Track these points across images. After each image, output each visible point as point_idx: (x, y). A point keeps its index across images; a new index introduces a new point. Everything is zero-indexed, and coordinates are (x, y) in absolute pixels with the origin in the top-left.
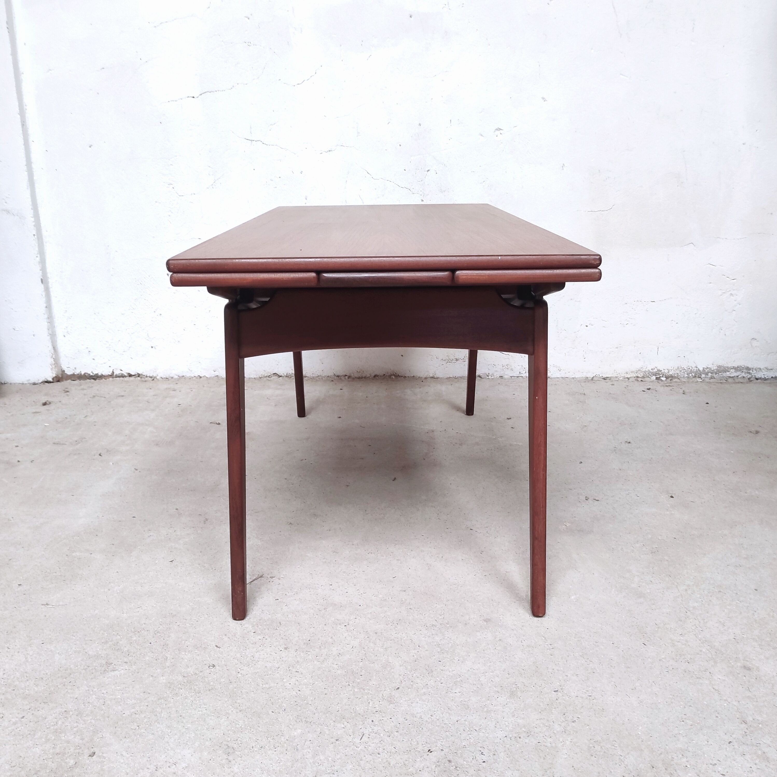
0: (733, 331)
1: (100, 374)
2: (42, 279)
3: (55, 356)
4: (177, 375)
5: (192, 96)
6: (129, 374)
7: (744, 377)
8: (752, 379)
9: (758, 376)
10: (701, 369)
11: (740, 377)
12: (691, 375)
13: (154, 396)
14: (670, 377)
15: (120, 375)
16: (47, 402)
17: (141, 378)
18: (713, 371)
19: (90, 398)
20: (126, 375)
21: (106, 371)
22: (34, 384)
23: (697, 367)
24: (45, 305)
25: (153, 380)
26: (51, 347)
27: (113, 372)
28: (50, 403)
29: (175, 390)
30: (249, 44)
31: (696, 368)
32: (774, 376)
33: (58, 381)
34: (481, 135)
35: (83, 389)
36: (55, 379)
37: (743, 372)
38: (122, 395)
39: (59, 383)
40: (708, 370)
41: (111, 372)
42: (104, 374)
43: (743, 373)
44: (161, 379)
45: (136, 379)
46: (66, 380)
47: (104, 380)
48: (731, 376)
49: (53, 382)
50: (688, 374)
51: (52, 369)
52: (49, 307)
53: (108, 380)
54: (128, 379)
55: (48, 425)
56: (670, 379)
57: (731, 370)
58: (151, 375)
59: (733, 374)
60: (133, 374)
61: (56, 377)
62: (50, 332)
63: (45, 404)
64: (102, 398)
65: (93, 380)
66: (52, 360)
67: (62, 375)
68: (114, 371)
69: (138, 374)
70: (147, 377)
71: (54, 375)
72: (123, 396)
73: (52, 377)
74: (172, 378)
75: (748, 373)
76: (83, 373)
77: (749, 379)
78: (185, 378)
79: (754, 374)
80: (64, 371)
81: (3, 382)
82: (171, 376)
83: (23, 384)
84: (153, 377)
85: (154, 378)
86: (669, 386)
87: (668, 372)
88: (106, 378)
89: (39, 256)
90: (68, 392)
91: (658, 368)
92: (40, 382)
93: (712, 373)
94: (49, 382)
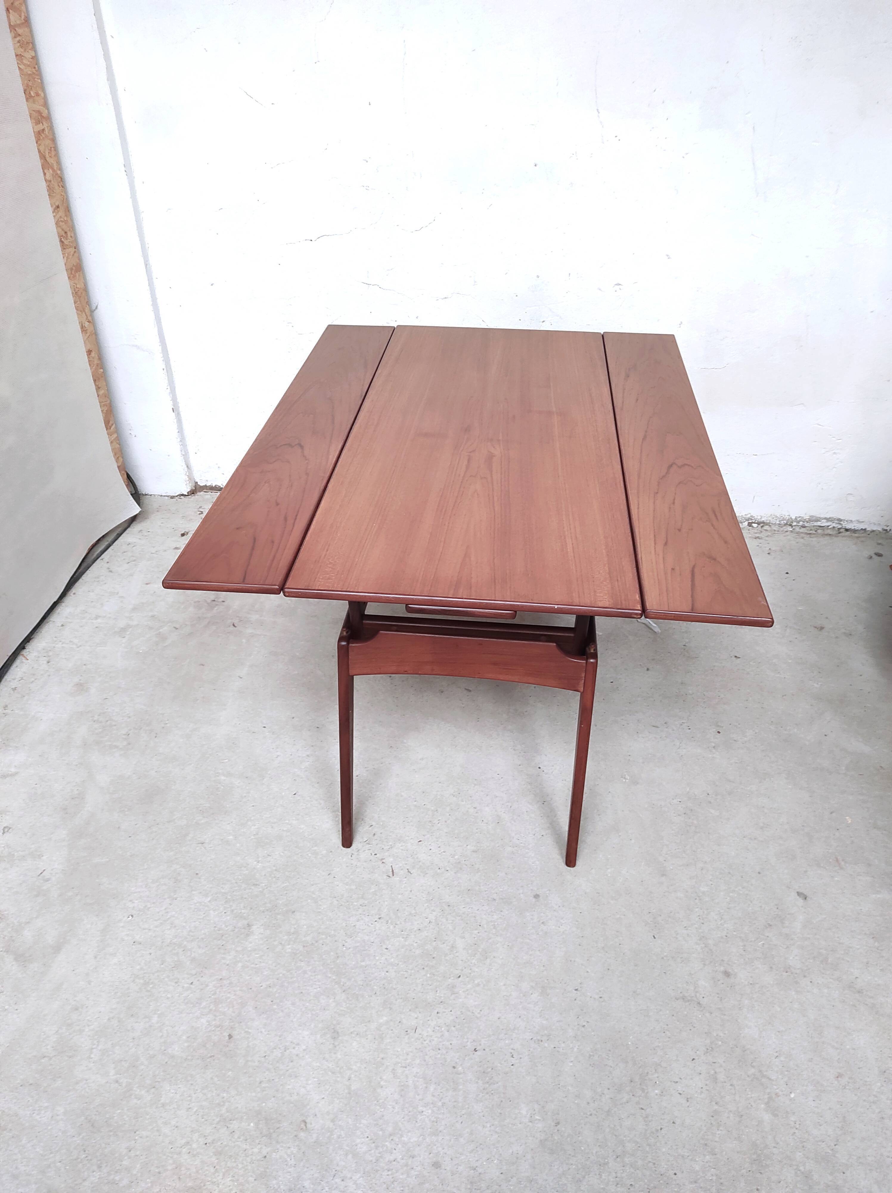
0: (831, 485)
2: (173, 408)
3: (189, 474)
7: (833, 528)
8: (841, 530)
9: (848, 526)
10: (794, 518)
11: (829, 527)
12: (782, 522)
16: (185, 531)
18: (805, 519)
22: (172, 497)
24: (177, 431)
26: (184, 464)
28: (188, 532)
30: (367, 188)
31: (788, 517)
32: (864, 528)
33: (193, 493)
34: (600, 290)
36: (190, 493)
37: (834, 522)
39: (194, 495)
40: (800, 518)
43: (834, 524)
46: (200, 492)
48: (822, 525)
49: (188, 496)
50: (779, 521)
51: (186, 484)
52: (181, 430)
56: (762, 525)
57: (823, 520)
59: (824, 523)
61: (190, 491)
62: (183, 453)
63: (183, 535)
66: (187, 477)
67: (195, 487)
71: (189, 490)
76: (214, 486)
77: (838, 529)
79: (845, 525)
80: (197, 482)
81: (144, 494)
83: (162, 496)
86: (758, 538)
87: (761, 519)
89: (169, 387)
91: (752, 514)
92: (177, 495)
93: (804, 522)
94: (186, 495)
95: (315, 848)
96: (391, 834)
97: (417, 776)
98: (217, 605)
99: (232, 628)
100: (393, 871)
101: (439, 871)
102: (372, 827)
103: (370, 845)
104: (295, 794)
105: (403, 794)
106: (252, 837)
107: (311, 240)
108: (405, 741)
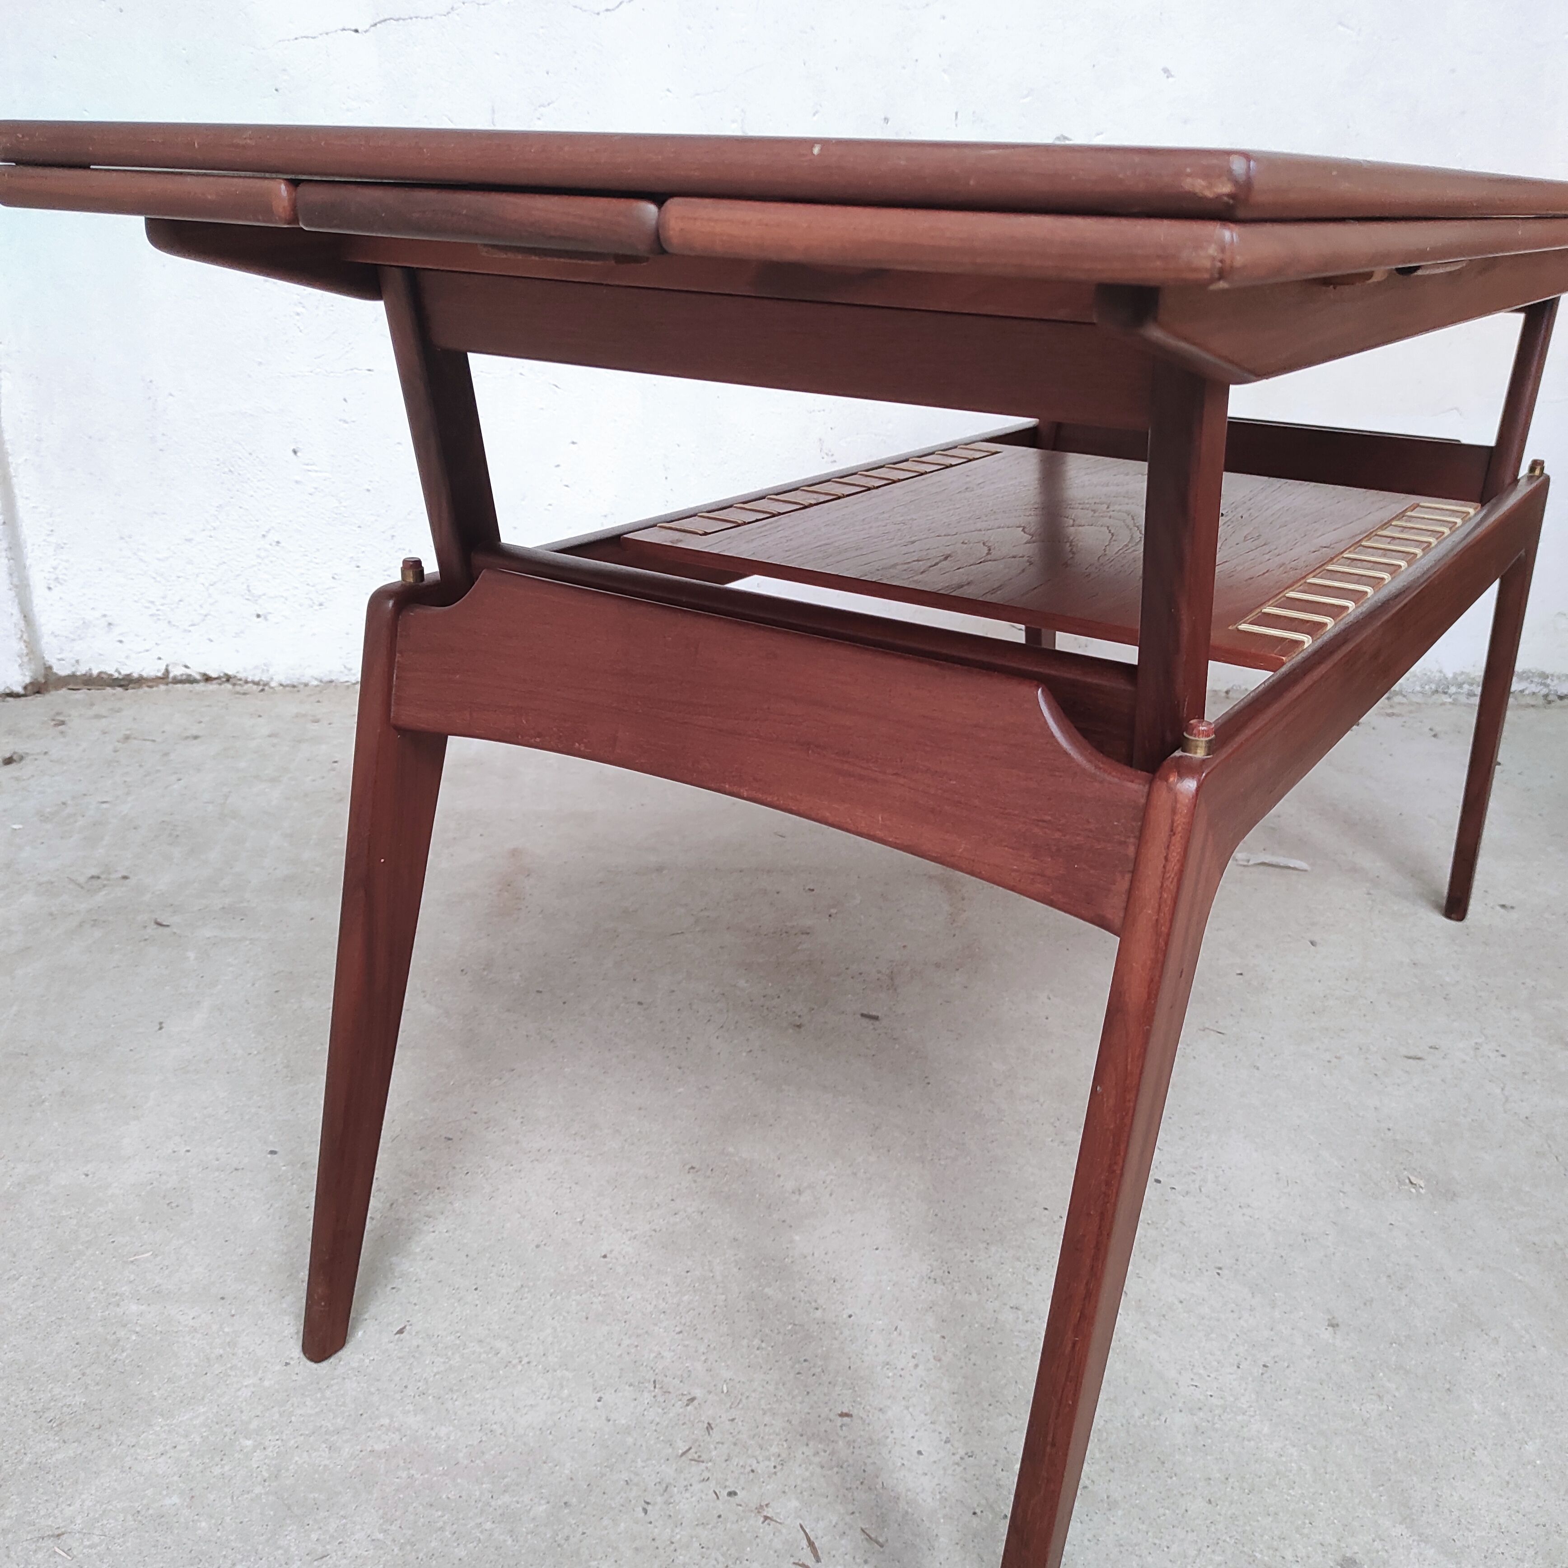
1: (135, 675)
3: (28, 638)
4: (316, 679)
5: (354, 28)
6: (205, 675)
7: (1534, 693)
8: (1551, 698)
9: (1563, 690)
10: (1450, 675)
11: (1527, 692)
12: (1427, 687)
13: (269, 736)
15: (184, 677)
16: (15, 757)
17: (234, 685)
19: (118, 741)
20: (198, 677)
21: (153, 670)
23: (1441, 672)
25: (263, 690)
26: (18, 616)
27: (167, 671)
28: (22, 758)
29: (317, 721)
31: (1438, 674)
33: (38, 692)
35: (98, 717)
36: (29, 688)
37: (1532, 681)
38: (195, 733)
39: (39, 698)
40: (1463, 677)
41: (163, 671)
42: (145, 674)
43: (1533, 685)
44: (281, 688)
45: (223, 686)
46: (57, 688)
47: (146, 689)
49: (24, 696)
50: (1421, 686)
51: (21, 665)
53: (155, 689)
54: (203, 689)
55: (20, 826)
58: (257, 679)
60: (214, 675)
61: (31, 683)
62: (15, 581)
63: (9, 761)
64: (148, 743)
65: (119, 689)
66: (23, 645)
67: (46, 676)
68: (170, 668)
69: (226, 675)
70: (246, 682)
71: (28, 680)
72: (196, 737)
73: (24, 684)
74: (306, 685)
75: (1541, 684)
76: (95, 672)
77: (1546, 696)
78: (336, 686)
79: (1554, 686)
80: (50, 668)
82: (305, 680)
84: (261, 683)
85: (265, 685)
88: (150, 684)
90: (63, 723)
93: (1471, 684)
94: (17, 696)
95: (506, 1498)
96: (767, 1419)
97: (797, 1238)
98: (104, 886)
99: (152, 930)
100: (811, 1544)
102: (696, 1402)
103: (703, 1466)
104: (401, 1331)
105: (768, 1291)
106: (258, 1490)
107: (357, 31)
108: (731, 1149)
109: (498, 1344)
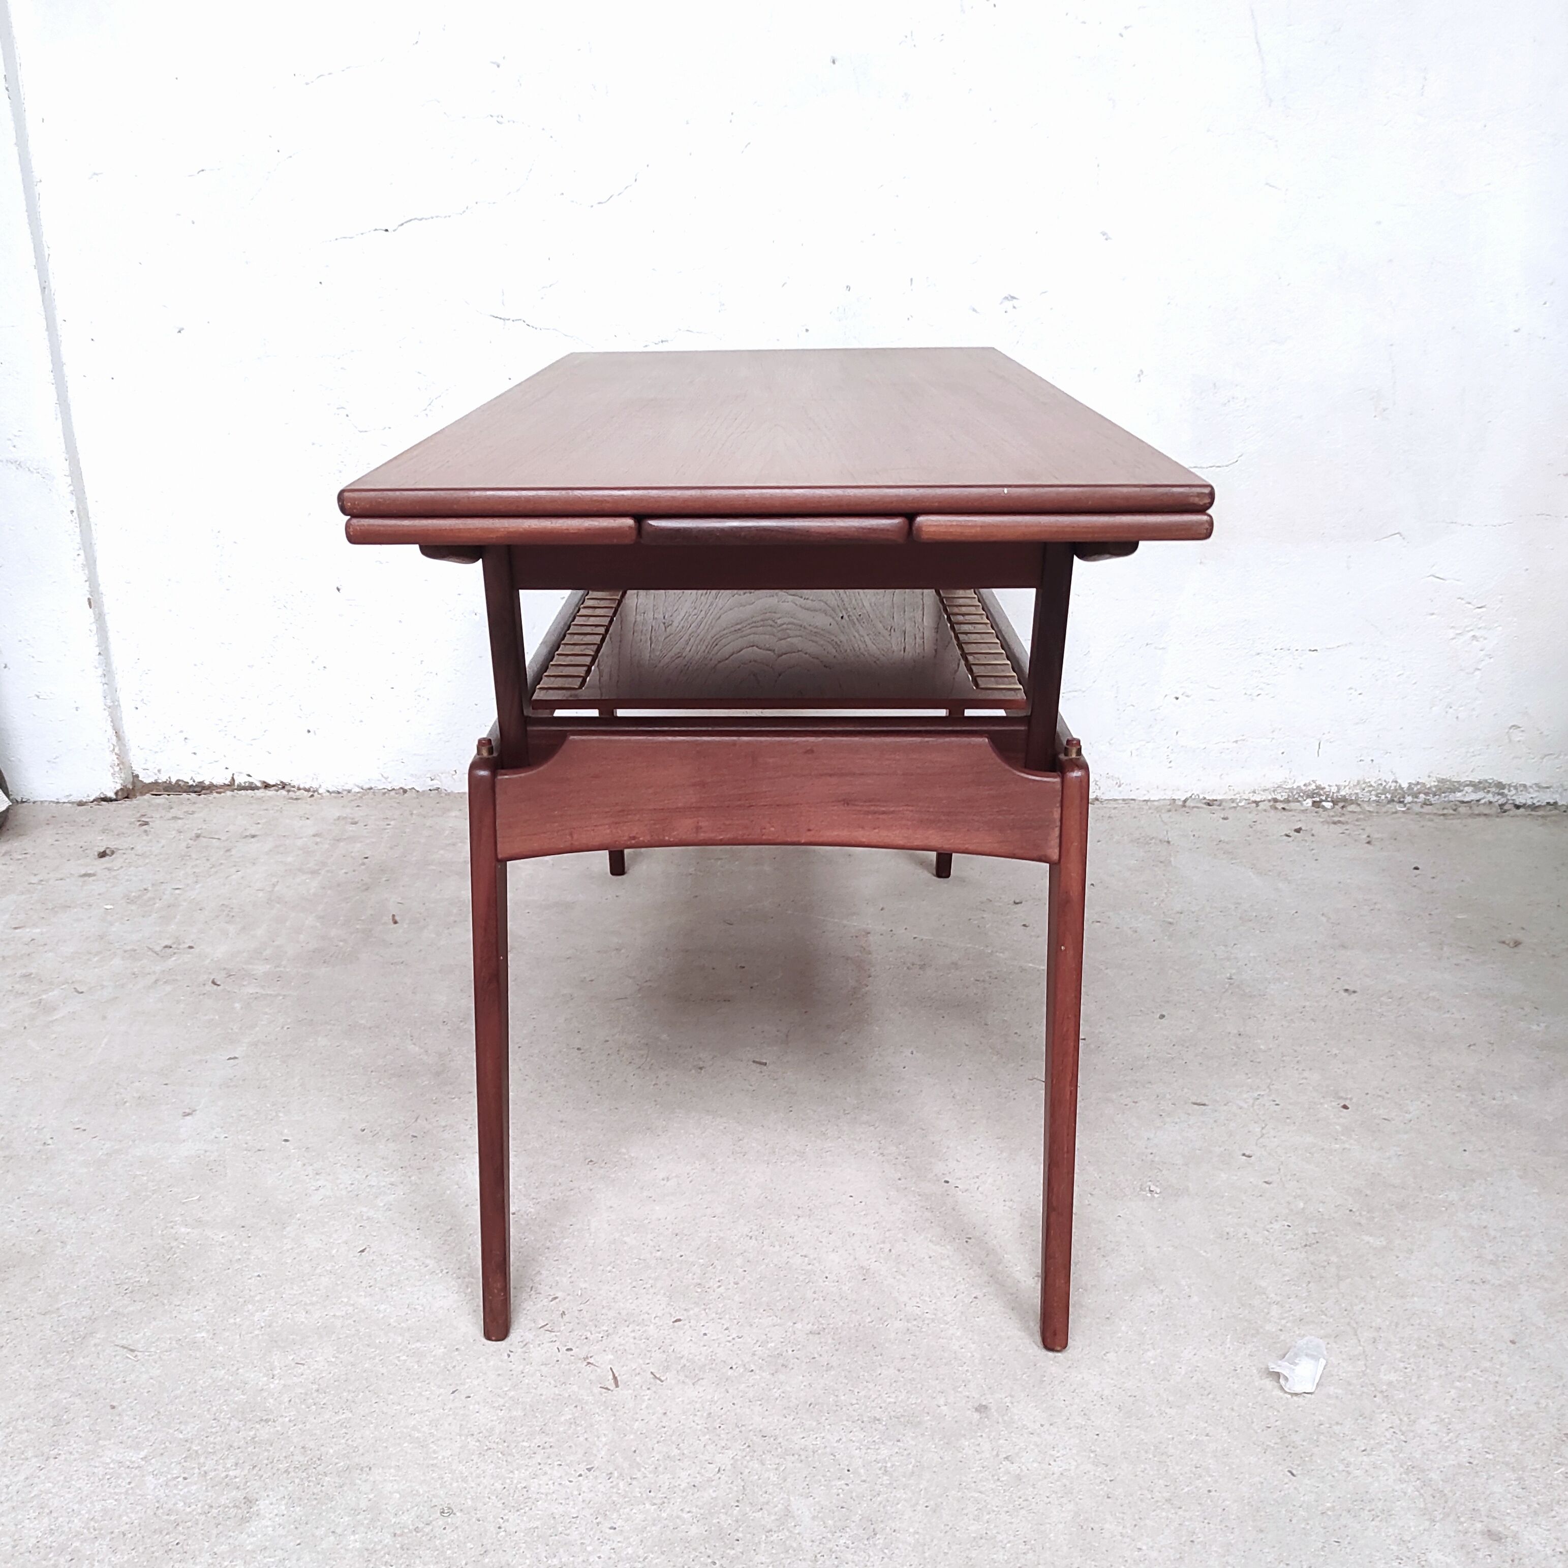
0: (1474, 709)
1: (207, 783)
2: (89, 599)
3: (120, 749)
4: (358, 786)
5: (384, 229)
6: (264, 782)
7: (1490, 802)
8: (1506, 807)
9: (1519, 800)
10: (1405, 785)
11: (1482, 801)
12: (1383, 797)
13: (314, 836)
14: (1342, 802)
15: (247, 784)
16: (108, 852)
17: (289, 791)
18: (1429, 788)
19: (191, 839)
20: (259, 784)
21: (221, 779)
22: (81, 804)
23: (1396, 782)
24: (97, 650)
25: (312, 796)
26: (111, 732)
27: (233, 779)
28: (113, 853)
29: (356, 823)
30: (500, 119)
31: (1394, 784)
32: (1552, 801)
33: (127, 797)
34: (974, 310)
35: (175, 818)
36: (120, 793)
37: (1489, 792)
38: (253, 833)
39: (128, 802)
40: (1419, 787)
41: (229, 779)
42: (215, 783)
43: (1490, 795)
44: (328, 794)
45: (279, 792)
46: (142, 794)
47: (215, 794)
48: (1466, 799)
49: (116, 800)
50: (1377, 796)
51: (113, 774)
52: (104, 652)
53: (223, 794)
54: (263, 794)
55: (111, 907)
56: (1341, 804)
57: (1466, 788)
58: (307, 787)
59: (1470, 795)
60: (272, 783)
61: (121, 789)
62: (109, 703)
63: (103, 855)
64: (214, 841)
65: (193, 795)
66: (115, 757)
67: (133, 783)
68: (235, 777)
69: (282, 782)
70: (299, 789)
71: (119, 787)
72: (253, 836)
73: (115, 791)
74: (349, 791)
75: (1499, 794)
76: (174, 781)
77: (1501, 806)
78: (374, 793)
79: (1512, 796)
80: (137, 776)
82: (347, 788)
83: (58, 803)
84: (312, 789)
85: (314, 791)
86: (1339, 822)
87: (1338, 791)
88: (219, 790)
89: (81, 552)
90: (146, 823)
91: (1318, 783)
92: (91, 799)
93: (1426, 794)
94: (109, 800)
95: (418, 1344)
96: (604, 1311)
97: (657, 1208)
98: (175, 953)
99: (210, 987)
100: (615, 1378)
101: (730, 1372)
102: (557, 1300)
103: (553, 1334)
104: (362, 1251)
105: (626, 1239)
106: (257, 1332)
107: (387, 230)
108: (624, 1150)
109: (428, 1261)
